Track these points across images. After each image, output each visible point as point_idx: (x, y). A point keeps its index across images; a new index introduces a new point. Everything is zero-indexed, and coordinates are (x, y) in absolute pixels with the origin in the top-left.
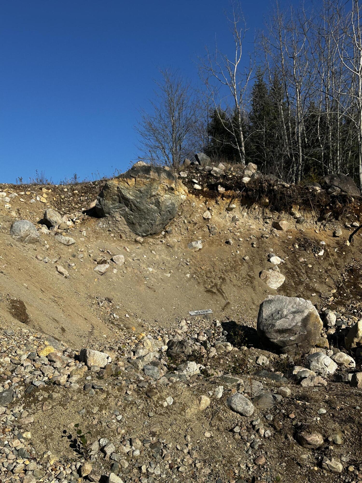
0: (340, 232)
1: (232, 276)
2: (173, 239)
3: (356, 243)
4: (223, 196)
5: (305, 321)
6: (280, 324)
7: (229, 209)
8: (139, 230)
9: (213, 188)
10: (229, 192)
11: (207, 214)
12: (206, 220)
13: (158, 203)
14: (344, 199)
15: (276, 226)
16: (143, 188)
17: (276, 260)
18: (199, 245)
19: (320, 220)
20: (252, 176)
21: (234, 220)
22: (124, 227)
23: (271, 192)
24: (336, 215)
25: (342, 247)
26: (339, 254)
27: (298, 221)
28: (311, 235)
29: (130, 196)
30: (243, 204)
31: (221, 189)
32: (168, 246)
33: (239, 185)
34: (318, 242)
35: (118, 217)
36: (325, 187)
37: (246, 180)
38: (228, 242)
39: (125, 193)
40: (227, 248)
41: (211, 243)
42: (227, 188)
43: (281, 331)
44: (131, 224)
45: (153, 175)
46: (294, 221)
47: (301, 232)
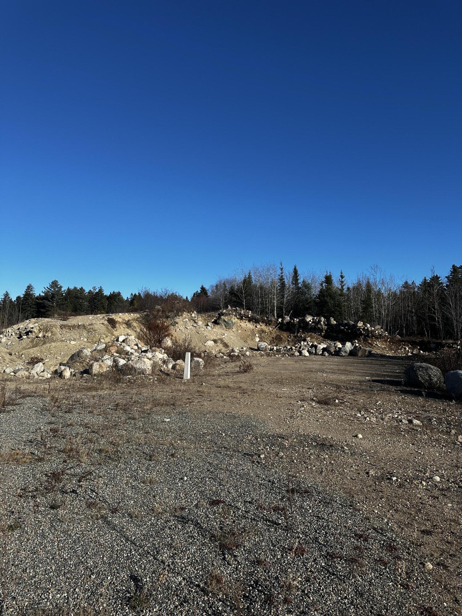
0: (270, 329)
1: (248, 339)
2: (234, 330)
3: (274, 331)
4: (244, 319)
5: (266, 346)
6: (262, 347)
7: (245, 323)
8: (227, 328)
9: (242, 317)
10: (246, 319)
11: (241, 324)
12: (240, 325)
13: (232, 322)
14: (271, 321)
15: (256, 327)
16: (229, 319)
17: (257, 335)
18: (240, 331)
19: (266, 325)
20: (251, 315)
21: (246, 325)
22: (224, 327)
23: (255, 319)
24: (269, 325)
25: (271, 332)
26: (270, 334)
27: (261, 326)
28: (264, 329)
29: (226, 320)
30: (248, 321)
31: (244, 318)
32: (233, 331)
33: (248, 317)
34: (266, 331)
35: (223, 325)
36: (267, 318)
37: (250, 316)
38: (246, 331)
39: (225, 320)
40: (246, 332)
41: (242, 331)
42: (245, 318)
43: (262, 348)
44: (226, 326)
45: (231, 315)
46: (260, 325)
47: (262, 328)
